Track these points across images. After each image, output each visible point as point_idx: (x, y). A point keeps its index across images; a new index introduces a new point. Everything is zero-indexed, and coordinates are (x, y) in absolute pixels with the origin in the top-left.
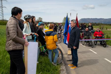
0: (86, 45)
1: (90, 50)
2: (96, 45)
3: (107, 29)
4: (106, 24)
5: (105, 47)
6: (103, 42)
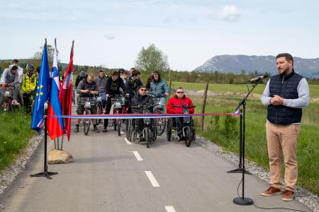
0: (134, 140)
6: (185, 130)
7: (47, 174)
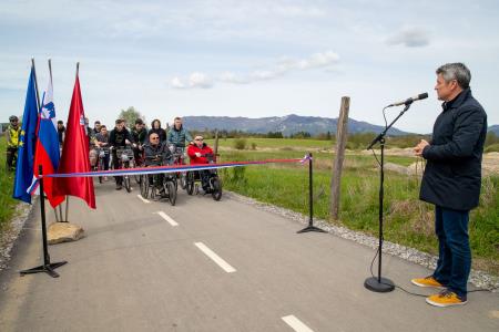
0: (152, 197)
1: (162, 214)
2: (190, 193)
3: (254, 146)
4: (254, 135)
5: (218, 199)
6: (212, 182)
7: (49, 268)
